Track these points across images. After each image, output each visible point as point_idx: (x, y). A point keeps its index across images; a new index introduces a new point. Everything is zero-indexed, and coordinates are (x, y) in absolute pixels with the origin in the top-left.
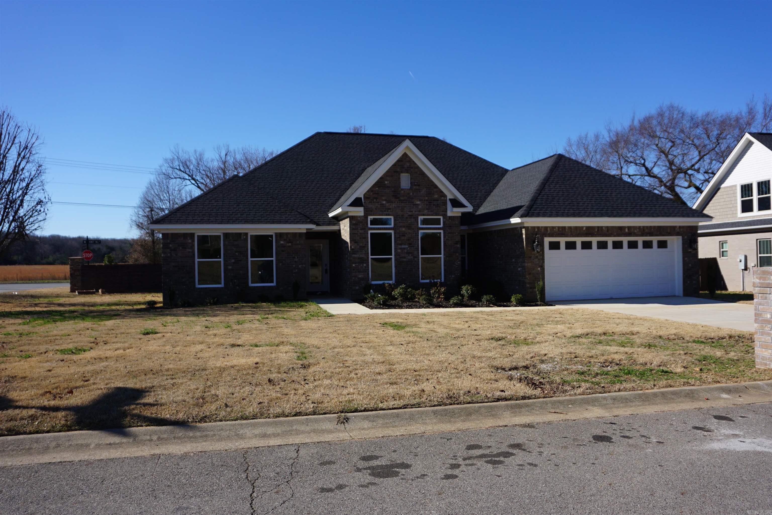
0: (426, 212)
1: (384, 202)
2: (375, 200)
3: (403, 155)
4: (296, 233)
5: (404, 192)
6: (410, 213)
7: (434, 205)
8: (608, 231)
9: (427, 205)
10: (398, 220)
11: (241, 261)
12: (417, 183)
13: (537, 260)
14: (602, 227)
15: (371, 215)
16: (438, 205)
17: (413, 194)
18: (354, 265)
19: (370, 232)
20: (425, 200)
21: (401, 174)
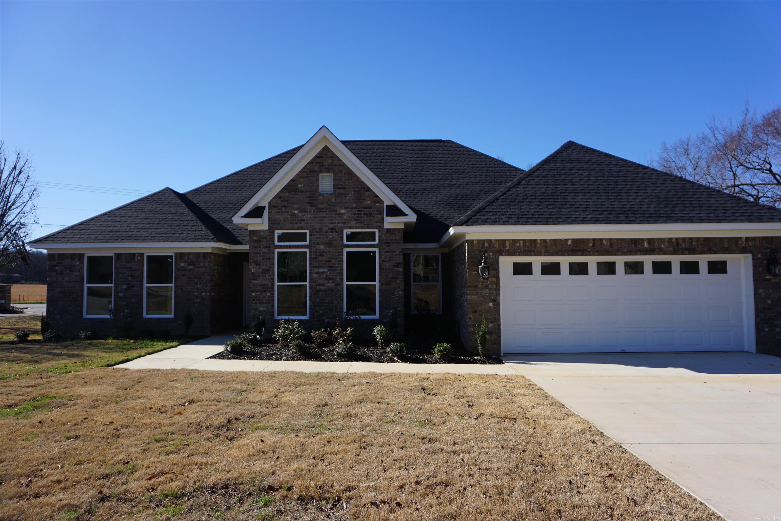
0: (353, 223)
1: (296, 212)
2: (284, 209)
3: (323, 149)
4: (199, 253)
5: (323, 197)
6: (331, 226)
7: (365, 214)
8: (611, 245)
9: (355, 214)
10: (314, 235)
11: (134, 287)
12: (342, 185)
13: (487, 290)
14: (601, 240)
15: (279, 229)
16: (371, 214)
17: (336, 200)
18: (254, 294)
19: (277, 251)
20: (352, 208)
21: (320, 174)
